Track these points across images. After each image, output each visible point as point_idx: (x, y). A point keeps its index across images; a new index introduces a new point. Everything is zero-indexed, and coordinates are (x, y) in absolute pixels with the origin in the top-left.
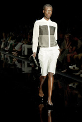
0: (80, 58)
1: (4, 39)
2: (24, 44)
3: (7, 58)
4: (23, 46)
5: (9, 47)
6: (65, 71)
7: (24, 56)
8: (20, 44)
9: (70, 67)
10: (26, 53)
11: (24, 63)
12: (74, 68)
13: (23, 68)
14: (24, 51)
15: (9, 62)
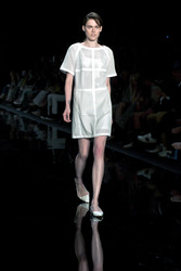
0: (158, 120)
1: (13, 84)
2: (50, 92)
3: (18, 121)
4: (49, 96)
5: (21, 99)
6: (129, 145)
7: (52, 116)
8: (43, 93)
9: (140, 137)
10: (55, 111)
11: (51, 129)
12: (147, 139)
13: (48, 140)
14: (51, 107)
15: (22, 129)
